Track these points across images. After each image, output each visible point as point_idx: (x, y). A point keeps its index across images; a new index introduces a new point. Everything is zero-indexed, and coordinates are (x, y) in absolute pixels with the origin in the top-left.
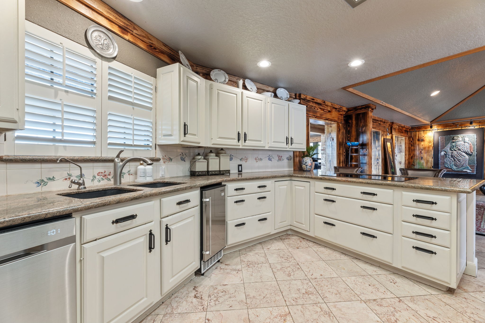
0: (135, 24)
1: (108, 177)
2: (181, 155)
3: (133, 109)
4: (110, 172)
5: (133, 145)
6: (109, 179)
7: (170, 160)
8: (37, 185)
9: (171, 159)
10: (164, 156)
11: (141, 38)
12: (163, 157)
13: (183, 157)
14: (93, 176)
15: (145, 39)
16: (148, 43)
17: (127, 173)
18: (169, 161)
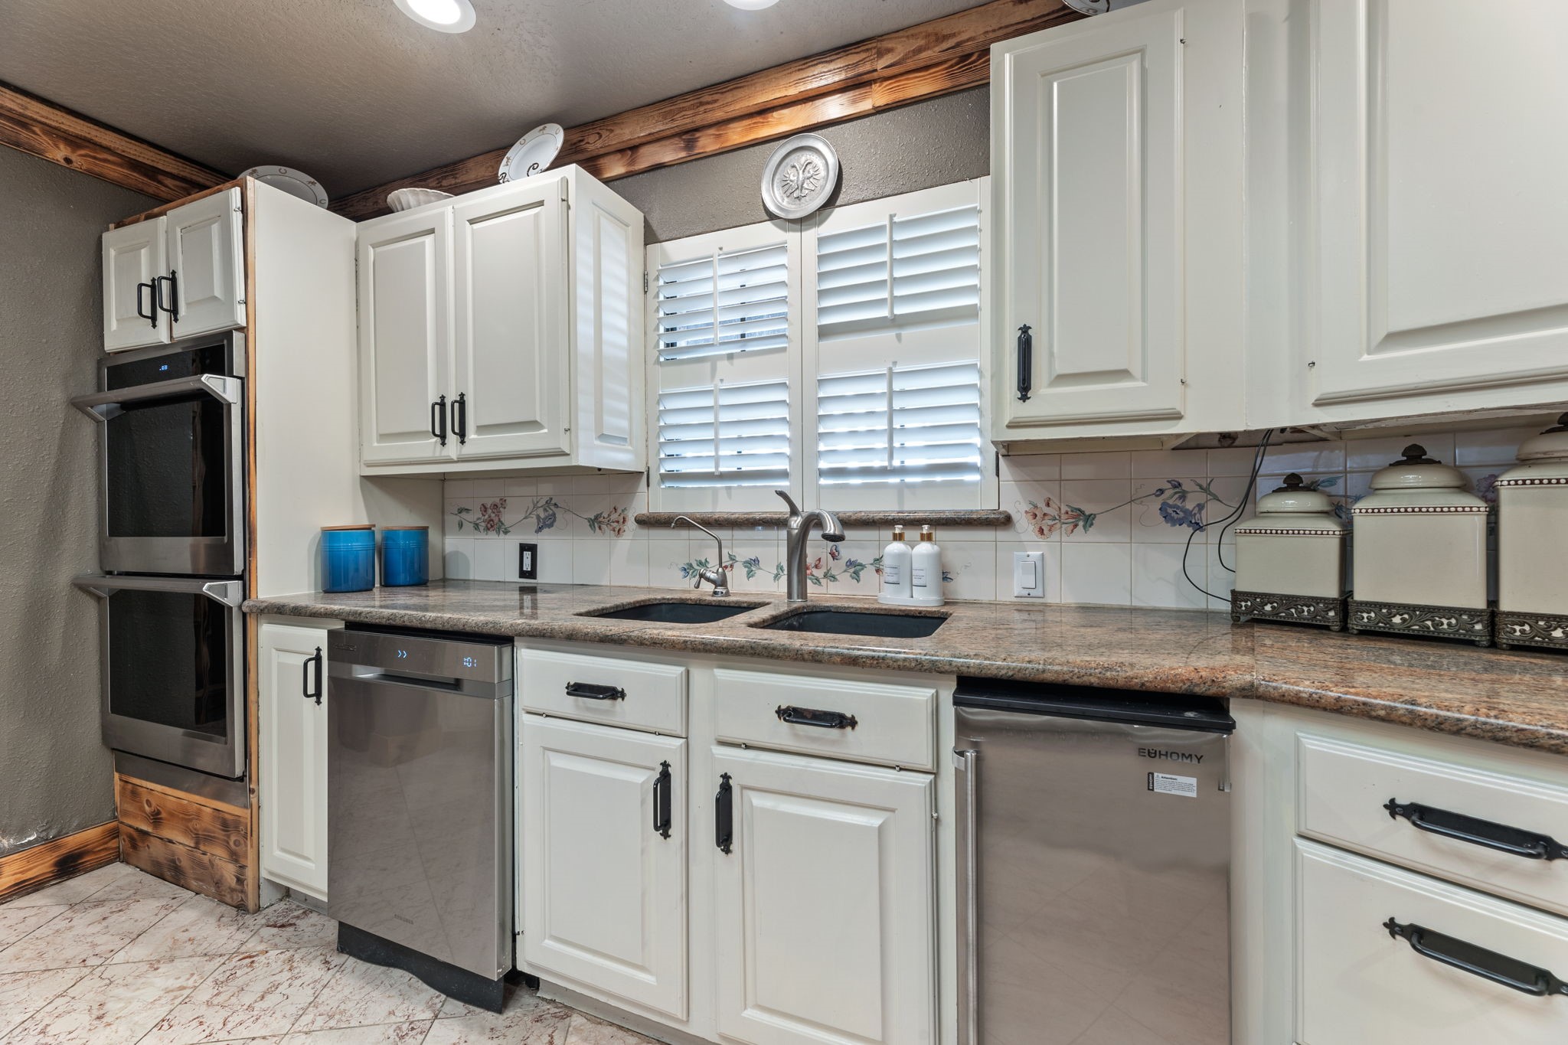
0: (882, 36)
1: (814, 573)
2: (1163, 496)
3: (896, 340)
4: (820, 559)
5: (889, 468)
6: (817, 579)
7: (1081, 523)
8: (683, 573)
9: (1084, 519)
10: (1042, 505)
11: (911, 64)
12: (1036, 507)
13: (1179, 503)
14: (777, 566)
15: (924, 55)
16: (944, 56)
17: (872, 564)
18: (1071, 527)
